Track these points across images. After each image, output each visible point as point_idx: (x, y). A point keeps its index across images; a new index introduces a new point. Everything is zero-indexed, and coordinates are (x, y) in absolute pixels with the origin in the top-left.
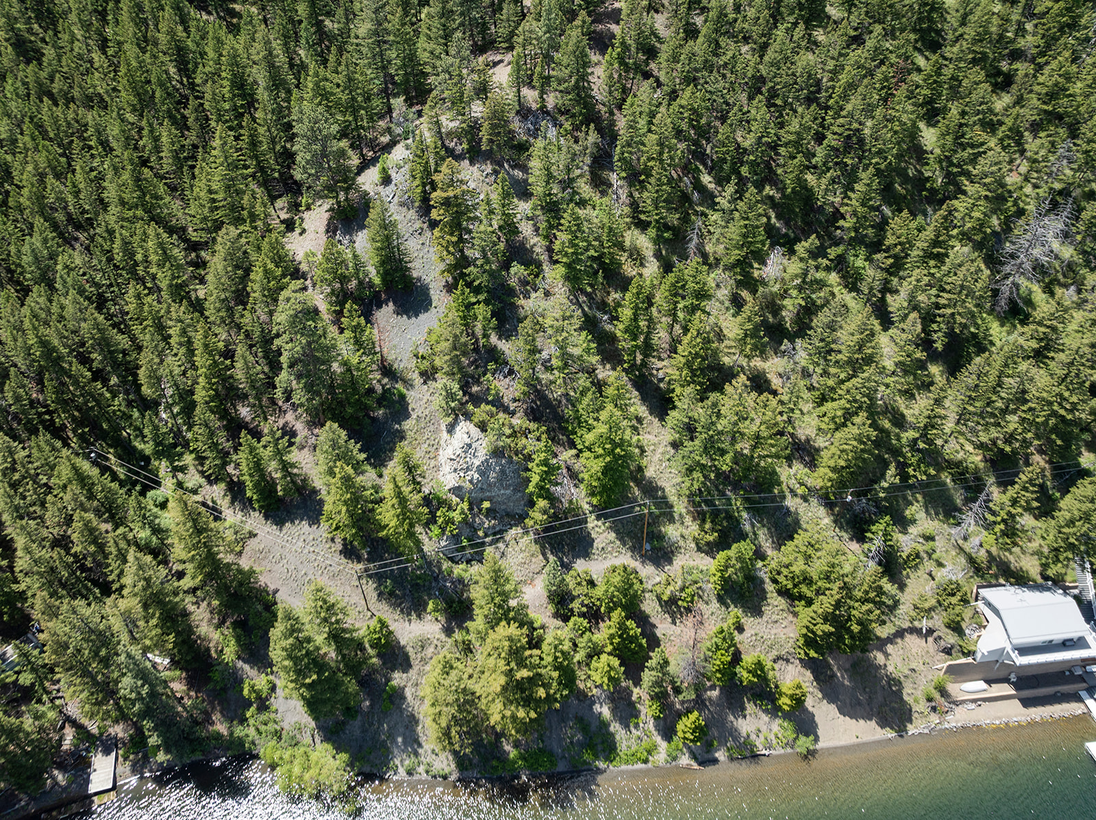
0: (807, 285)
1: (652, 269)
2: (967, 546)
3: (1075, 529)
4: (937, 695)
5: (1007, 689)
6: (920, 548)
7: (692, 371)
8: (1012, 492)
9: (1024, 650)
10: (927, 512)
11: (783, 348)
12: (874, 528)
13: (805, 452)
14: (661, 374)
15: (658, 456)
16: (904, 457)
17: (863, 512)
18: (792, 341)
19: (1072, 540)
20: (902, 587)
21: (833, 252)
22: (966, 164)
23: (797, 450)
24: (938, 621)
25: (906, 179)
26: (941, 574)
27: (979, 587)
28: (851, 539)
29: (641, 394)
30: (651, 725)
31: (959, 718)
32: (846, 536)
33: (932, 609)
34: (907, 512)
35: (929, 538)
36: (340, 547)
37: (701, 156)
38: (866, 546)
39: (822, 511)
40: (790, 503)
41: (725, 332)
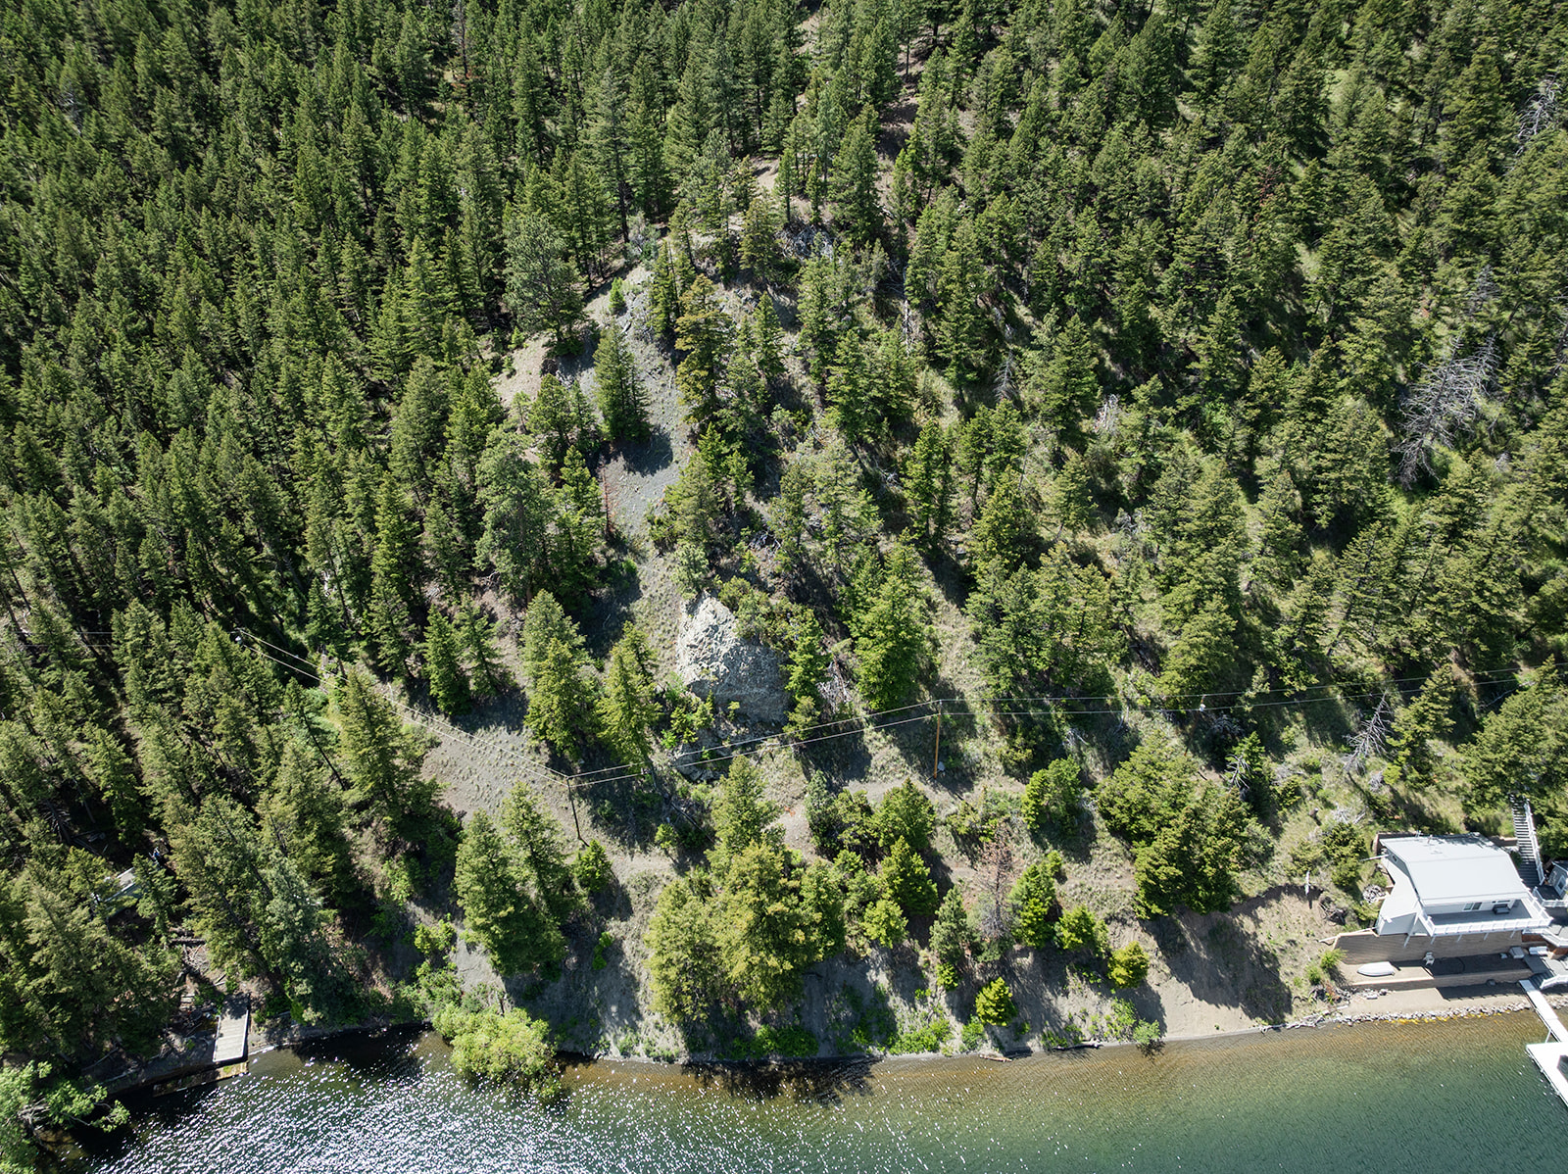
0: (1147, 441)
1: (950, 419)
2: (1364, 783)
3: (1502, 755)
4: (1325, 977)
5: (1421, 974)
6: (1300, 781)
7: (999, 539)
8: (1418, 704)
9: (1439, 918)
10: (1310, 736)
11: (1118, 519)
12: (1236, 749)
13: (1145, 653)
14: (961, 549)
16: (1277, 661)
17: (1225, 731)
18: (1130, 512)
19: (1498, 769)
20: (1277, 832)
21: (1184, 403)
23: (1137, 650)
24: (1326, 878)
25: (1280, 316)
26: (1331, 818)
27: (1380, 837)
28: (1208, 767)
29: (935, 573)
30: (942, 1001)
31: (1357, 1007)
32: (1201, 762)
33: (1316, 862)
34: (1283, 736)
35: (1313, 769)
36: (546, 758)
37: (1015, 282)
38: (1227, 775)
39: (1169, 730)
40: (1128, 716)
41: (1044, 499)
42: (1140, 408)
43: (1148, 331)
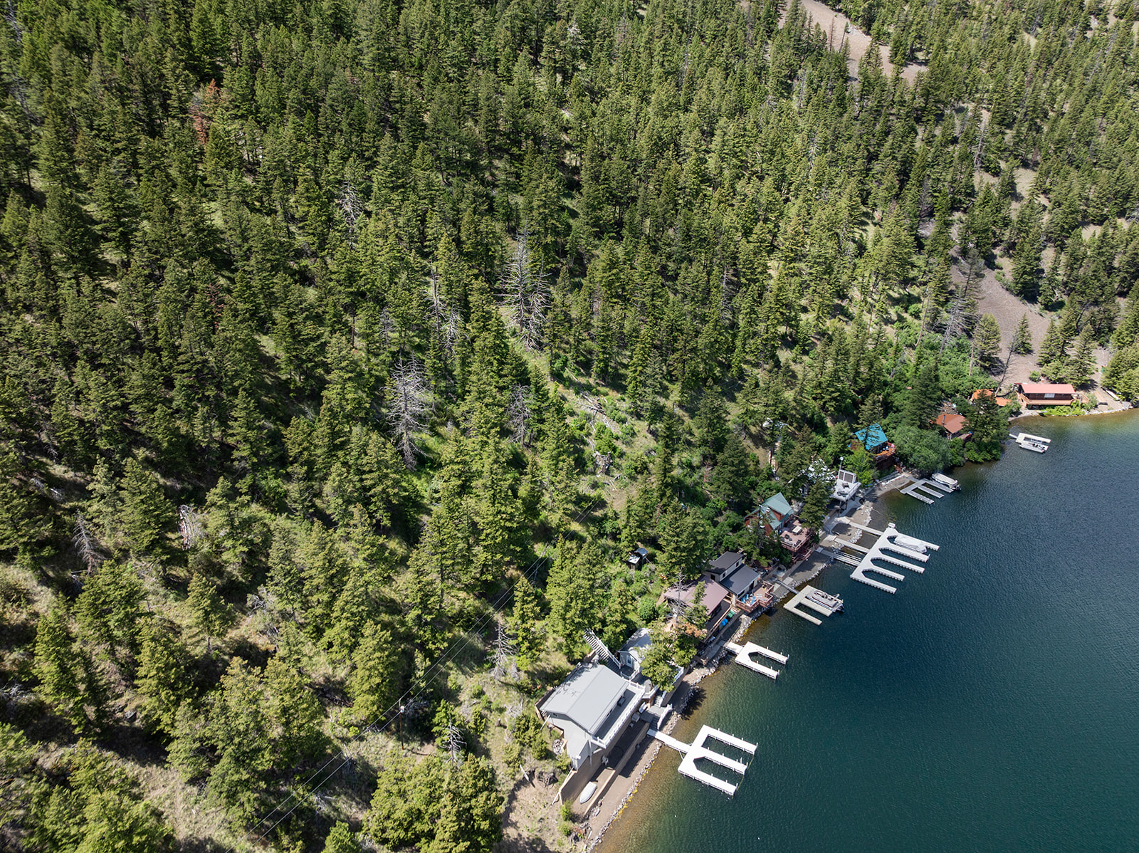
0: (238, 528)
1: (46, 601)
2: (509, 679)
3: (573, 610)
4: (570, 825)
5: (608, 774)
6: (479, 708)
7: (172, 687)
8: (517, 611)
9: (601, 733)
10: (464, 673)
11: (249, 604)
12: (436, 720)
13: (332, 693)
14: (129, 712)
15: (180, 807)
16: (420, 637)
17: (416, 711)
18: (256, 592)
19: (577, 620)
20: (487, 754)
21: (243, 485)
22: (315, 356)
23: (324, 695)
24: (531, 760)
25: (268, 389)
26: (509, 718)
27: (539, 706)
28: (422, 745)
29: (116, 750)
31: (597, 825)
32: (415, 745)
33: (520, 754)
34: (450, 684)
35: (480, 694)
38: (438, 741)
39: (381, 738)
40: (349, 752)
41: (177, 622)
42: (220, 507)
43: (188, 443)
